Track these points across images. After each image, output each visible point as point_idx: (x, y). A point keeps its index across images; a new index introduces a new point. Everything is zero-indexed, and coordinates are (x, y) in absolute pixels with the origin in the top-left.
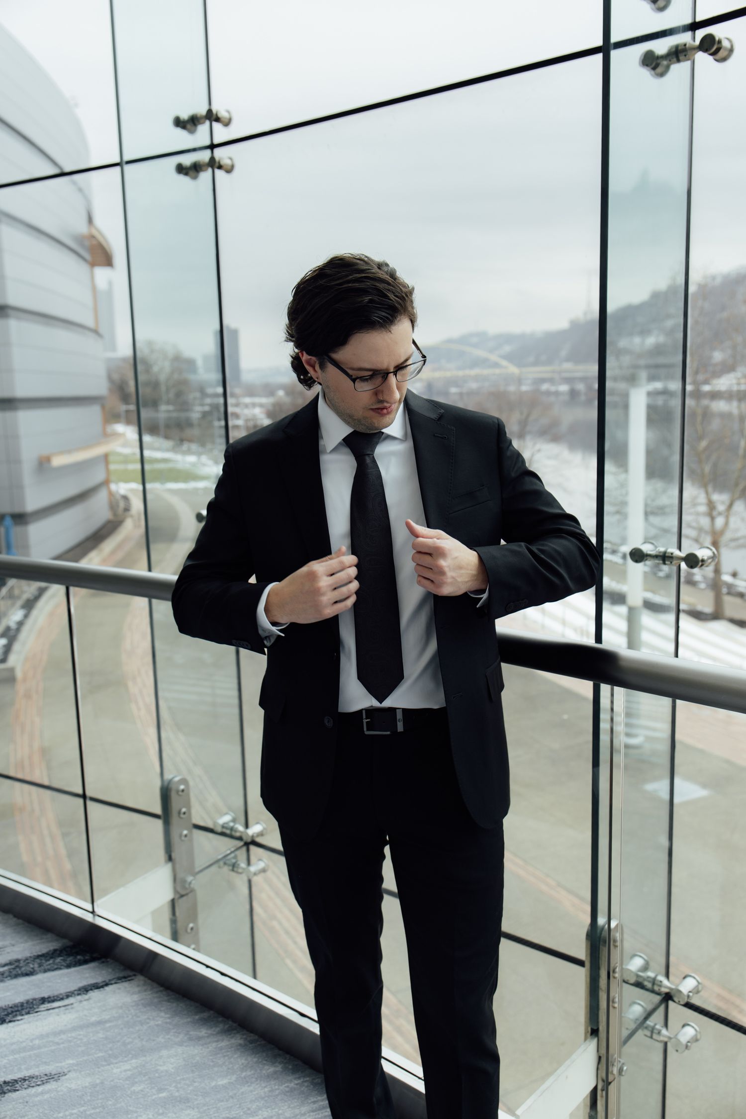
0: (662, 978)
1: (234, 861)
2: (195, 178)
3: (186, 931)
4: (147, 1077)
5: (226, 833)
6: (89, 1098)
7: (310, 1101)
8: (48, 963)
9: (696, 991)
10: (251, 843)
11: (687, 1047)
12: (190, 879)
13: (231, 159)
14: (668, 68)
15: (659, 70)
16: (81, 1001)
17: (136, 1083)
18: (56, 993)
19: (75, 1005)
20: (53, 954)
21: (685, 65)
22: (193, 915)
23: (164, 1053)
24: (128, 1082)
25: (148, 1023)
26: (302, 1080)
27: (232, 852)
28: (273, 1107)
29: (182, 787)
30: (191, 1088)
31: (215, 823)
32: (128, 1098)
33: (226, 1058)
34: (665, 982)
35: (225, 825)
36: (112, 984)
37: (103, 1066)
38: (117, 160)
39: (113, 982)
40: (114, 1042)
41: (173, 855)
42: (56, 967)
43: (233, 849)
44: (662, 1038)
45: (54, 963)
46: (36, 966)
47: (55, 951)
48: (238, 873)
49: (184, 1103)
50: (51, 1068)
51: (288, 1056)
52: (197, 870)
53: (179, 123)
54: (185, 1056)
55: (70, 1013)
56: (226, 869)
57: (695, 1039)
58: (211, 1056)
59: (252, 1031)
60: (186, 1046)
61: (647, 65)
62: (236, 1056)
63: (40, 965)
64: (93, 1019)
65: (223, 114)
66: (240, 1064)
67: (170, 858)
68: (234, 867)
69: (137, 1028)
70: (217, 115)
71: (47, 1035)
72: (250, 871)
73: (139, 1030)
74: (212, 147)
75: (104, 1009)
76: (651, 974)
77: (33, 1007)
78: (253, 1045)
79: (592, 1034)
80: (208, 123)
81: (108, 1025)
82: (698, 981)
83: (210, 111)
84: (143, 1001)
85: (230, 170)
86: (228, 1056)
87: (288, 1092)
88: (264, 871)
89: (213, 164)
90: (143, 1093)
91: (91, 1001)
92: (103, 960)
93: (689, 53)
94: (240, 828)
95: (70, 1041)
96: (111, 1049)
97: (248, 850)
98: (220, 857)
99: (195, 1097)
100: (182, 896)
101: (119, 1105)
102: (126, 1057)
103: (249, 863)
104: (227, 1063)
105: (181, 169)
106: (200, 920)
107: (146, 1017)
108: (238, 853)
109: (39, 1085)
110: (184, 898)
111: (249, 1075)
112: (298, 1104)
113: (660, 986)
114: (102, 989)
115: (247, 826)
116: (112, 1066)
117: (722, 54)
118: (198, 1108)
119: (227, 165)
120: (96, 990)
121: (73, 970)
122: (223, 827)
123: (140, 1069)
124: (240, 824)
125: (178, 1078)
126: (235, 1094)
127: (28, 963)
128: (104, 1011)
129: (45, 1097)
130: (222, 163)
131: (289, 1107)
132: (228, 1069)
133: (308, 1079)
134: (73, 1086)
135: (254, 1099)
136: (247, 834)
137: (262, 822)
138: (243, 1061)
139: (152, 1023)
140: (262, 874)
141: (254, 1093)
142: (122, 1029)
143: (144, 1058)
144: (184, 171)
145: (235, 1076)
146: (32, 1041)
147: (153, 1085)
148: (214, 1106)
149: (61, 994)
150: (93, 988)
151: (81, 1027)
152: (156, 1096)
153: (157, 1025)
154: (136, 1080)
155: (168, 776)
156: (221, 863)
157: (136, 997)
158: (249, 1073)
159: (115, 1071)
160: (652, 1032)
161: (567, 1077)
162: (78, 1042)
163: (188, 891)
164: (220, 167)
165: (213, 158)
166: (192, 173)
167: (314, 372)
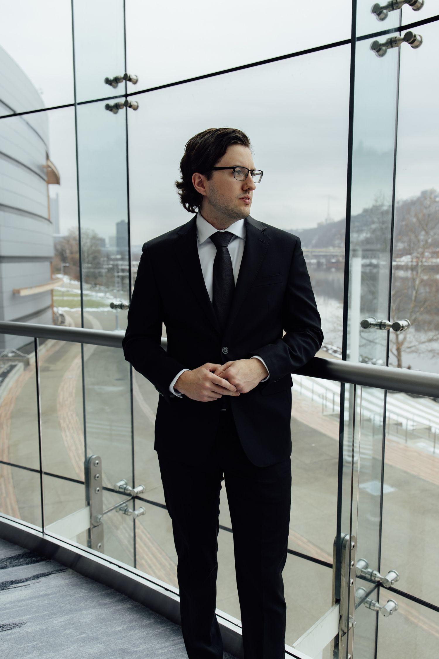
0: (376, 572)
1: (125, 508)
2: (116, 113)
3: (97, 547)
4: (73, 626)
5: (122, 492)
6: (39, 637)
7: (170, 640)
8: (15, 562)
9: (396, 580)
10: (136, 497)
11: (390, 613)
12: (100, 516)
13: (137, 102)
14: (385, 52)
15: (381, 52)
16: (34, 583)
17: (67, 629)
18: (20, 578)
19: (31, 585)
20: (18, 557)
21: (395, 50)
22: (101, 537)
23: (84, 612)
24: (62, 628)
25: (75, 596)
26: (166, 628)
27: (124, 503)
28: (149, 643)
29: (97, 462)
30: (100, 632)
31: (115, 486)
32: (62, 637)
33: (121, 615)
34: (378, 575)
35: (121, 487)
36: (53, 574)
37: (47, 619)
38: (73, 102)
39: (54, 573)
40: (54, 606)
41: (91, 502)
42: (20, 564)
43: (124, 501)
44: (376, 608)
45: (18, 562)
46: (8, 563)
47: (19, 555)
48: (128, 515)
49: (96, 640)
50: (16, 620)
51: (158, 615)
52: (104, 512)
53: (108, 81)
54: (96, 614)
55: (28, 589)
56: (121, 513)
57: (395, 609)
58: (112, 614)
59: (136, 601)
60: (97, 609)
61: (374, 49)
62: (126, 614)
63: (10, 563)
64: (42, 593)
65: (133, 77)
66: (129, 619)
67: (89, 504)
68: (125, 512)
69: (68, 598)
70: (130, 77)
71: (14, 602)
72: (135, 514)
73: (69, 600)
74: (126, 95)
75: (48, 587)
76: (370, 570)
77: (6, 586)
78: (137, 608)
79: (336, 603)
81: (50, 596)
82: (397, 574)
83: (126, 75)
84: (71, 583)
85: (136, 109)
86: (122, 614)
87: (158, 634)
88: (143, 514)
89: (127, 104)
90: (71, 635)
91: (41, 583)
92: (48, 560)
93: (398, 42)
95: (28, 605)
96: (52, 610)
97: (134, 501)
98: (117, 505)
99: (102, 637)
100: (95, 527)
101: (57, 641)
102: (61, 614)
103: (134, 510)
104: (121, 618)
105: (108, 107)
106: (105, 539)
107: (73, 592)
108: (127, 503)
109: (9, 630)
110: (96, 528)
111: (135, 625)
112: (164, 641)
113: (375, 577)
114: (47, 576)
115: (134, 487)
116: (53, 619)
117: (416, 43)
118: (104, 643)
119: (135, 105)
120: (44, 577)
121: (30, 565)
122: (120, 488)
123: (69, 621)
124: (130, 486)
125: (93, 626)
126: (126, 636)
127: (3, 562)
128: (48, 588)
129: (13, 636)
130: (132, 104)
131: (158, 643)
132: (122, 621)
133: (169, 627)
134: (29, 630)
135: (137, 638)
136: (134, 492)
137: (142, 485)
138: (131, 617)
139: (77, 595)
140: (142, 516)
141: (137, 635)
142: (59, 598)
143: (72, 615)
144: (110, 109)
145: (126, 625)
146: (5, 605)
147: (77, 630)
148: (114, 642)
149: (22, 579)
150: (42, 576)
151: (35, 597)
152: (79, 636)
153: (80, 597)
154: (67, 627)
155: (89, 455)
156: (118, 509)
157: (67, 581)
158: (134, 624)
159: (55, 622)
160: (370, 605)
161: (322, 627)
162: (33, 606)
163: (99, 524)
164: (131, 106)
165: (126, 101)
166: (114, 110)
167: (202, 189)
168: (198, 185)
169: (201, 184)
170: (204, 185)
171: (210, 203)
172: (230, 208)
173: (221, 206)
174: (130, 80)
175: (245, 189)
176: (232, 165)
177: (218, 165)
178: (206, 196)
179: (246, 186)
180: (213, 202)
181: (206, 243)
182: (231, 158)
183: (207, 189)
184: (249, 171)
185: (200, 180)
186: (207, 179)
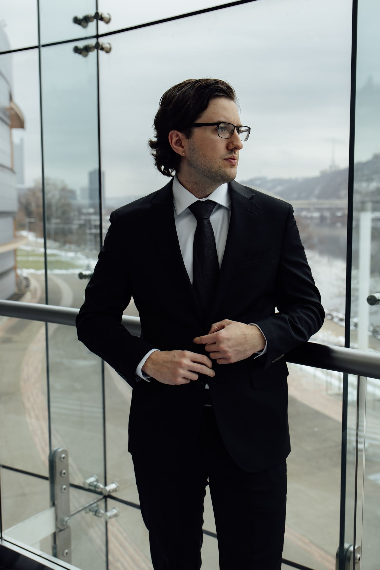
1: (96, 508)
2: (86, 56)
3: (63, 555)
5: (92, 490)
10: (107, 497)
12: (66, 519)
13: (109, 44)
22: (68, 544)
27: (95, 503)
29: (63, 456)
31: (84, 483)
35: (91, 484)
38: (36, 44)
41: (56, 502)
43: (95, 501)
48: (98, 516)
52: (72, 513)
53: (76, 21)
56: (91, 514)
65: (105, 15)
67: (53, 504)
70: (101, 16)
72: (107, 516)
74: (98, 36)
80: (95, 21)
83: (97, 13)
85: (108, 51)
88: (116, 516)
89: (98, 47)
94: (101, 486)
97: (106, 501)
98: (87, 505)
100: (61, 531)
103: (106, 510)
105: (77, 50)
106: (73, 546)
108: (98, 503)
110: (63, 532)
115: (106, 485)
119: (107, 48)
122: (90, 485)
124: (101, 483)
130: (104, 46)
136: (106, 490)
137: (115, 482)
140: (115, 518)
144: (79, 51)
155: (54, 449)
156: (88, 510)
163: (65, 527)
164: (102, 49)
165: (97, 43)
166: (84, 53)
167: (181, 149)
168: (176, 143)
169: (179, 143)
170: (183, 144)
171: (190, 165)
172: (213, 170)
173: (203, 168)
174: (102, 19)
175: (231, 148)
176: (215, 121)
177: (199, 121)
178: (185, 157)
179: (231, 145)
180: (194, 164)
181: (184, 214)
182: (214, 113)
183: (186, 148)
184: (235, 127)
185: (179, 138)
186: (186, 137)
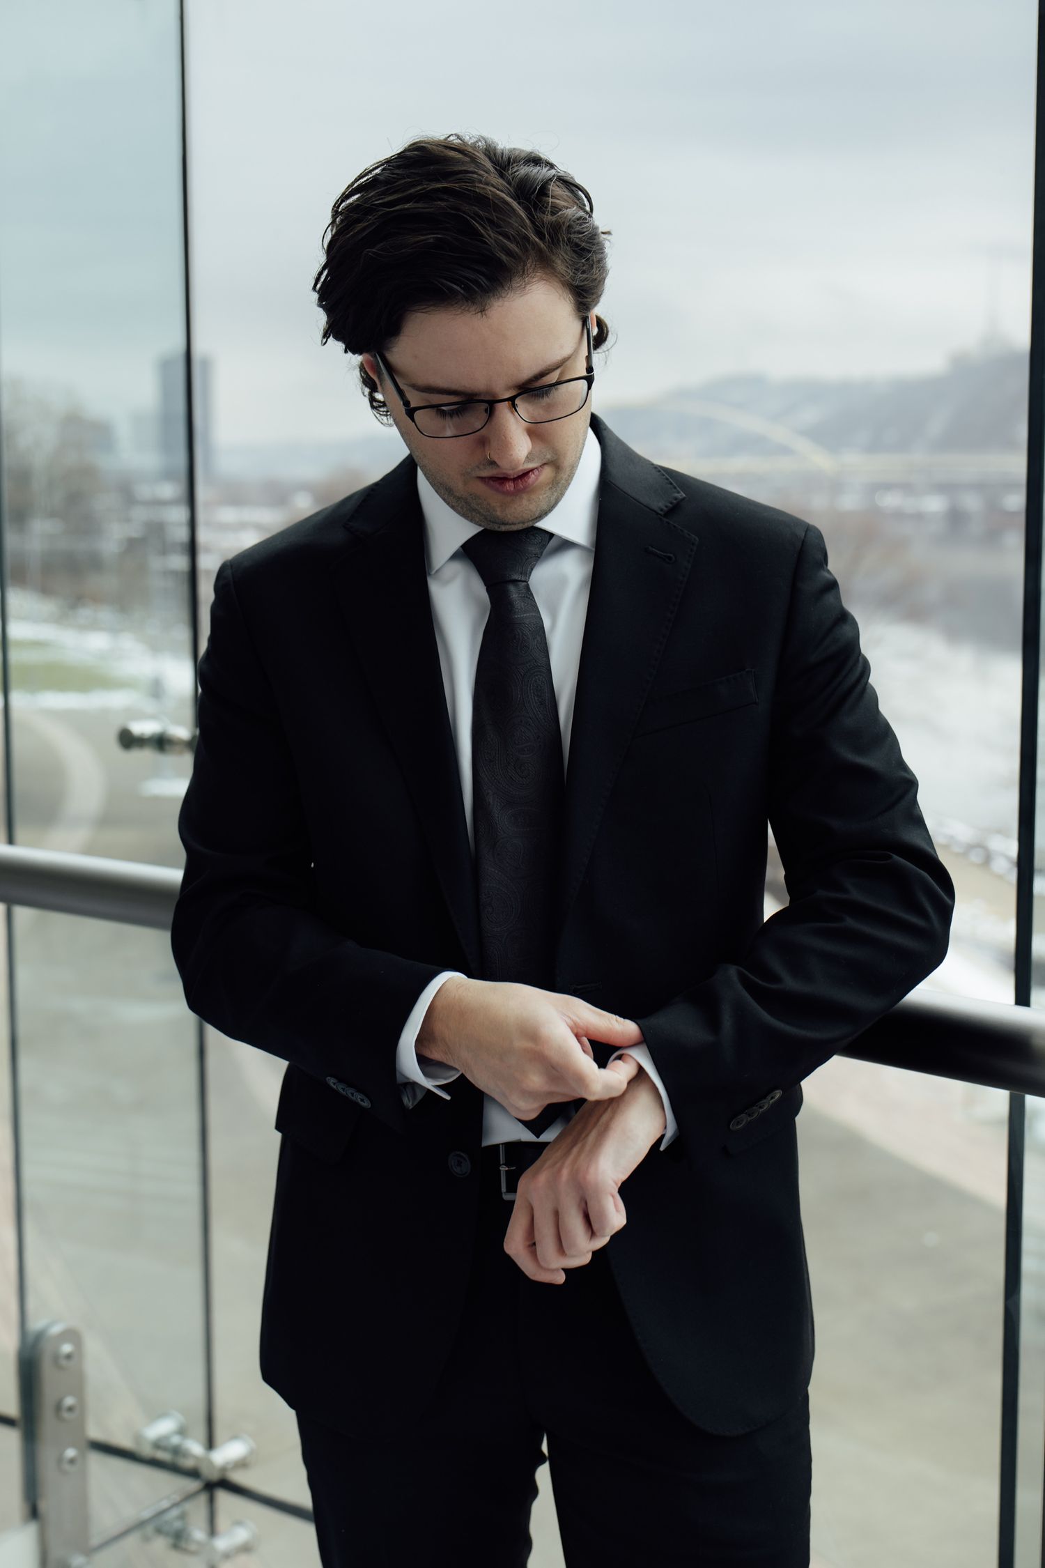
1: (178, 1525)
5: (164, 1461)
10: (218, 1484)
12: (77, 1561)
27: (175, 1505)
29: (67, 1348)
31: (138, 1438)
35: (161, 1443)
41: (43, 1506)
43: (177, 1498)
48: (186, 1551)
52: (95, 1541)
56: (160, 1545)
67: (34, 1513)
68: (178, 1539)
72: (214, 1549)
88: (246, 1549)
94: (195, 1448)
97: (211, 1501)
98: (146, 1514)
103: (212, 1531)
108: (188, 1506)
115: (210, 1444)
122: (157, 1445)
124: (195, 1439)
136: (210, 1463)
137: (243, 1437)
140: (242, 1559)
155: (35, 1324)
156: (149, 1529)
